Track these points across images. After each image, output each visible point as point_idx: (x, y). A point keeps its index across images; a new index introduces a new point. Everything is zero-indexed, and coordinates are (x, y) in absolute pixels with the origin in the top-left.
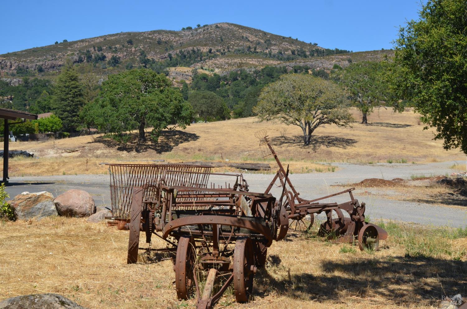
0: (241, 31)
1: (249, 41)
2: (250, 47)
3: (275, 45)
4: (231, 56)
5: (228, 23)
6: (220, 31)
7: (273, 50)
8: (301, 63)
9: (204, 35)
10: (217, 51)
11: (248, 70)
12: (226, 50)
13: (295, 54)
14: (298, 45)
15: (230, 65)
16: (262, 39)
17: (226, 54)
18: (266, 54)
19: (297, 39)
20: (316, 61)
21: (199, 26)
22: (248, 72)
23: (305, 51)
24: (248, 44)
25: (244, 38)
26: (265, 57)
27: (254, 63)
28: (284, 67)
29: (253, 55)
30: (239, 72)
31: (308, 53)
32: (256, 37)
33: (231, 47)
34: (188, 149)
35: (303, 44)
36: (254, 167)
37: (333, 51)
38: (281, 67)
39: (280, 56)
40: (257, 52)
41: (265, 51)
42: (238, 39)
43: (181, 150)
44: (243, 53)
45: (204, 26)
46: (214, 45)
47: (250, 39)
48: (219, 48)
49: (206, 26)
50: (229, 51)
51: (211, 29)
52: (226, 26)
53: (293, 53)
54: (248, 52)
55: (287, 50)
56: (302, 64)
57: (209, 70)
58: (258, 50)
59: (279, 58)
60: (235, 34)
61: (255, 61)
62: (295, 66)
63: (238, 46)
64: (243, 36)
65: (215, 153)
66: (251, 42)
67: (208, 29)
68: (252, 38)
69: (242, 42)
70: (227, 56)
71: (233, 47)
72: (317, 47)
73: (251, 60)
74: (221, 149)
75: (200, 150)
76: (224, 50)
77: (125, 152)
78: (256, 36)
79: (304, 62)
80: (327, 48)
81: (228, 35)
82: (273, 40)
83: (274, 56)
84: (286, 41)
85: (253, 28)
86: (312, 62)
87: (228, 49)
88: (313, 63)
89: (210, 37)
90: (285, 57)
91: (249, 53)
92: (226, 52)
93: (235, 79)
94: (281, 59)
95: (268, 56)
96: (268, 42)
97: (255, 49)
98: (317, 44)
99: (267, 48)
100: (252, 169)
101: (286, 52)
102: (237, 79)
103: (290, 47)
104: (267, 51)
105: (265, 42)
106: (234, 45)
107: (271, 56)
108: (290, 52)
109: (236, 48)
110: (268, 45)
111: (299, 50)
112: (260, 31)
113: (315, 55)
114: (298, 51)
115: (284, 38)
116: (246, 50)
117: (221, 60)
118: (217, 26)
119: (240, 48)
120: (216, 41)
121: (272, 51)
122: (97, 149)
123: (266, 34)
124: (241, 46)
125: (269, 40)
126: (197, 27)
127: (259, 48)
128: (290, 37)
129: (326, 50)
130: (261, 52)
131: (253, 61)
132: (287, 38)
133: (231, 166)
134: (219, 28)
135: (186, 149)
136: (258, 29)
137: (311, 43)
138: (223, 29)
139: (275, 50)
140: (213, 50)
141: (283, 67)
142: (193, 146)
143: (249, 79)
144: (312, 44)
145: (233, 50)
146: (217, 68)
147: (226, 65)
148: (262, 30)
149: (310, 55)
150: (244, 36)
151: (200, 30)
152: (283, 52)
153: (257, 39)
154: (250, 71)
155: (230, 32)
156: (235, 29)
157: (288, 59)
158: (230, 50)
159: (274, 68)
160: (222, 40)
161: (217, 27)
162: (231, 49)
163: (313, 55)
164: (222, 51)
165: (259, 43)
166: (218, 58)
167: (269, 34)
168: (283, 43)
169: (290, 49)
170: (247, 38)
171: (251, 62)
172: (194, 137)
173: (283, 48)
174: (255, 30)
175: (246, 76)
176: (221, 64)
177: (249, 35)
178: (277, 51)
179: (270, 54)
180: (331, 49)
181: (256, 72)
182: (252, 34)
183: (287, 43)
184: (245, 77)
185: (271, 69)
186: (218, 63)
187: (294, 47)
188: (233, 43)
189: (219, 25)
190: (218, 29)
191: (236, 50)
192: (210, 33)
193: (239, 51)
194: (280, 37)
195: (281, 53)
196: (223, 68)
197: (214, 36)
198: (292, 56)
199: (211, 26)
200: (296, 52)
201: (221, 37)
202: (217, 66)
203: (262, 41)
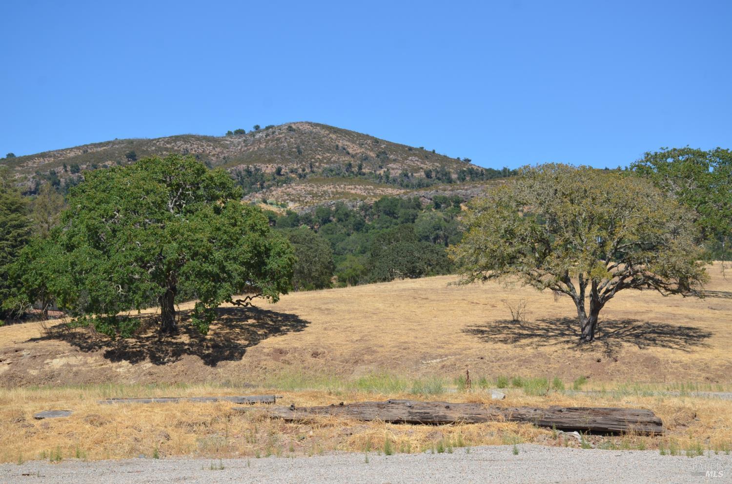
0: (333, 136)
1: (348, 153)
2: (350, 165)
3: (395, 160)
4: (316, 181)
5: (310, 123)
6: (297, 136)
7: (393, 169)
8: (446, 192)
9: (267, 143)
10: (292, 172)
11: (349, 204)
12: (307, 170)
13: (431, 178)
14: (436, 161)
15: (314, 195)
16: (372, 150)
17: (308, 176)
18: (380, 177)
19: (434, 151)
20: (474, 187)
21: (257, 127)
22: (350, 208)
23: (449, 173)
24: (347, 159)
25: (340, 148)
26: (377, 181)
27: (359, 192)
28: (416, 199)
29: (357, 179)
30: (334, 208)
31: (454, 176)
32: (361, 147)
33: (317, 164)
34: (286, 353)
35: (444, 159)
36: (600, 421)
37: (499, 172)
38: (410, 199)
39: (404, 181)
40: (364, 174)
41: (378, 172)
42: (328, 150)
43: (268, 355)
44: (339, 174)
45: (267, 128)
46: (285, 161)
47: (350, 151)
48: (295, 166)
49: (271, 127)
50: (313, 172)
51: (280, 134)
52: (307, 127)
53: (428, 175)
54: (347, 174)
55: (418, 170)
56: (447, 194)
57: (277, 205)
58: (365, 170)
59: (404, 184)
60: (323, 142)
61: (361, 189)
62: (435, 198)
63: (329, 161)
64: (337, 146)
65: (356, 362)
66: (353, 156)
67: (273, 133)
68: (353, 149)
69: (337, 155)
70: (310, 181)
71: (320, 164)
72: (471, 165)
73: (353, 187)
74: (369, 350)
75: (315, 355)
76: (304, 170)
77: (124, 363)
78: (361, 145)
79: (452, 190)
80: (487, 168)
81: (311, 142)
82: (392, 153)
83: (394, 180)
84: (415, 155)
85: (354, 132)
86: (466, 190)
87: (311, 167)
88: (469, 192)
89: (278, 147)
90: (415, 182)
91: (349, 176)
92: (307, 173)
93: (326, 221)
94: (407, 186)
95: (384, 180)
96: (382, 157)
97: (360, 168)
98: (470, 161)
99: (381, 167)
100: (603, 432)
101: (415, 174)
102: (330, 221)
103: (422, 166)
104: (382, 172)
105: (378, 156)
106: (321, 161)
107: (387, 180)
108: (423, 173)
109: (325, 166)
110: (383, 161)
111: (438, 169)
112: (367, 137)
113: (468, 178)
114: (438, 172)
115: (410, 149)
116: (344, 170)
117: (299, 188)
118: (290, 127)
119: (333, 166)
120: (289, 154)
121: (392, 171)
122: (54, 355)
123: (378, 142)
124: (335, 162)
125: (384, 153)
126: (253, 130)
127: (366, 167)
128: (422, 148)
129: (486, 170)
130: (371, 173)
131: (357, 190)
132: (416, 149)
133: (519, 419)
134: (294, 130)
135: (281, 352)
136: (365, 133)
137: (458, 158)
138: (301, 133)
139: (396, 170)
140: (283, 170)
141: (414, 199)
142: (297, 345)
143: (352, 220)
144: (462, 159)
145: (320, 170)
146: (292, 201)
147: (309, 196)
148: (371, 135)
149: (459, 179)
150: (340, 145)
151: (261, 134)
152: (410, 174)
153: (363, 150)
154: (353, 206)
155: (314, 138)
156: (323, 132)
157: (420, 185)
158: (315, 169)
159: (397, 200)
160: (299, 152)
161: (290, 129)
162: (317, 167)
163: (464, 179)
164: (300, 171)
165: (366, 158)
166: (293, 184)
167: (383, 142)
168: (410, 158)
169: (422, 168)
170: (344, 149)
171: (353, 192)
172: (296, 323)
173: (409, 166)
174: (359, 135)
175: (347, 215)
176: (298, 194)
177: (348, 143)
178: (400, 172)
179: (387, 177)
180: (496, 169)
181: (364, 208)
182: (353, 142)
183: (417, 158)
184: (344, 216)
185: (392, 203)
186: (294, 192)
187: (428, 166)
188: (320, 157)
189: (294, 127)
190: (292, 133)
191: (325, 169)
192: (278, 139)
193: (332, 171)
194: (403, 146)
195: (406, 175)
196: (303, 201)
197: (286, 145)
198: (426, 181)
199: (280, 128)
200: (433, 175)
201: (298, 148)
202: (292, 197)
203: (372, 154)
